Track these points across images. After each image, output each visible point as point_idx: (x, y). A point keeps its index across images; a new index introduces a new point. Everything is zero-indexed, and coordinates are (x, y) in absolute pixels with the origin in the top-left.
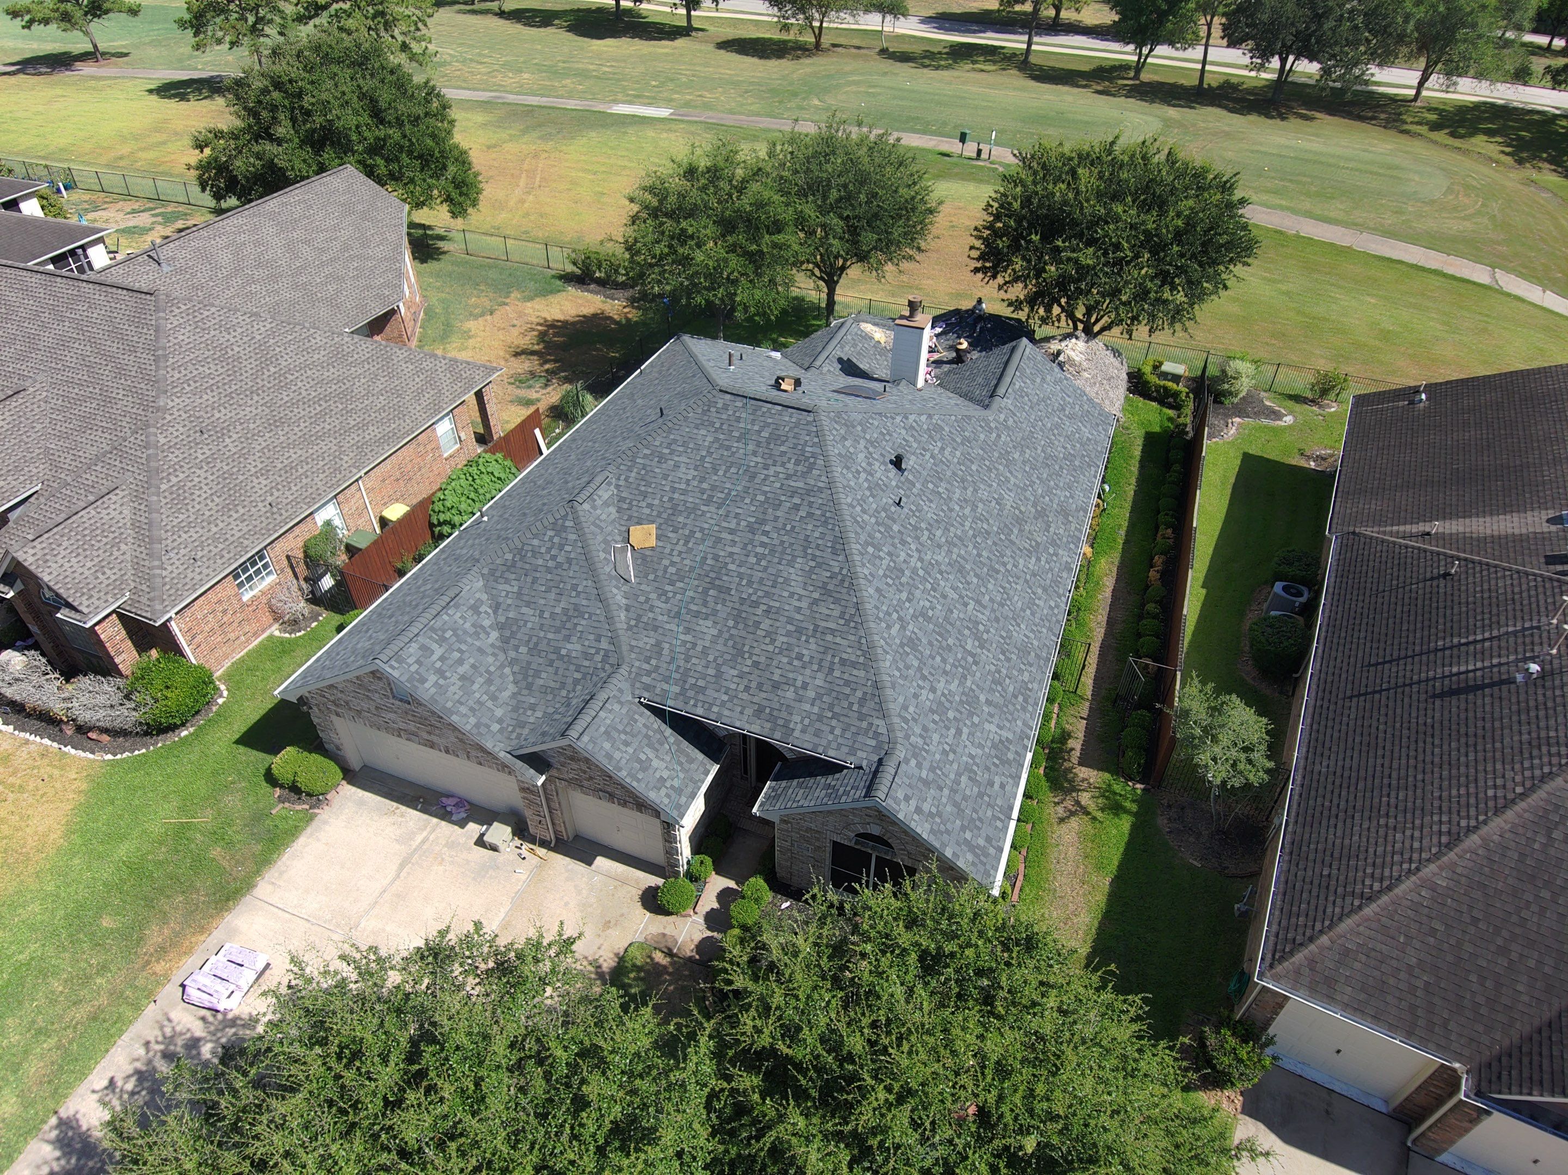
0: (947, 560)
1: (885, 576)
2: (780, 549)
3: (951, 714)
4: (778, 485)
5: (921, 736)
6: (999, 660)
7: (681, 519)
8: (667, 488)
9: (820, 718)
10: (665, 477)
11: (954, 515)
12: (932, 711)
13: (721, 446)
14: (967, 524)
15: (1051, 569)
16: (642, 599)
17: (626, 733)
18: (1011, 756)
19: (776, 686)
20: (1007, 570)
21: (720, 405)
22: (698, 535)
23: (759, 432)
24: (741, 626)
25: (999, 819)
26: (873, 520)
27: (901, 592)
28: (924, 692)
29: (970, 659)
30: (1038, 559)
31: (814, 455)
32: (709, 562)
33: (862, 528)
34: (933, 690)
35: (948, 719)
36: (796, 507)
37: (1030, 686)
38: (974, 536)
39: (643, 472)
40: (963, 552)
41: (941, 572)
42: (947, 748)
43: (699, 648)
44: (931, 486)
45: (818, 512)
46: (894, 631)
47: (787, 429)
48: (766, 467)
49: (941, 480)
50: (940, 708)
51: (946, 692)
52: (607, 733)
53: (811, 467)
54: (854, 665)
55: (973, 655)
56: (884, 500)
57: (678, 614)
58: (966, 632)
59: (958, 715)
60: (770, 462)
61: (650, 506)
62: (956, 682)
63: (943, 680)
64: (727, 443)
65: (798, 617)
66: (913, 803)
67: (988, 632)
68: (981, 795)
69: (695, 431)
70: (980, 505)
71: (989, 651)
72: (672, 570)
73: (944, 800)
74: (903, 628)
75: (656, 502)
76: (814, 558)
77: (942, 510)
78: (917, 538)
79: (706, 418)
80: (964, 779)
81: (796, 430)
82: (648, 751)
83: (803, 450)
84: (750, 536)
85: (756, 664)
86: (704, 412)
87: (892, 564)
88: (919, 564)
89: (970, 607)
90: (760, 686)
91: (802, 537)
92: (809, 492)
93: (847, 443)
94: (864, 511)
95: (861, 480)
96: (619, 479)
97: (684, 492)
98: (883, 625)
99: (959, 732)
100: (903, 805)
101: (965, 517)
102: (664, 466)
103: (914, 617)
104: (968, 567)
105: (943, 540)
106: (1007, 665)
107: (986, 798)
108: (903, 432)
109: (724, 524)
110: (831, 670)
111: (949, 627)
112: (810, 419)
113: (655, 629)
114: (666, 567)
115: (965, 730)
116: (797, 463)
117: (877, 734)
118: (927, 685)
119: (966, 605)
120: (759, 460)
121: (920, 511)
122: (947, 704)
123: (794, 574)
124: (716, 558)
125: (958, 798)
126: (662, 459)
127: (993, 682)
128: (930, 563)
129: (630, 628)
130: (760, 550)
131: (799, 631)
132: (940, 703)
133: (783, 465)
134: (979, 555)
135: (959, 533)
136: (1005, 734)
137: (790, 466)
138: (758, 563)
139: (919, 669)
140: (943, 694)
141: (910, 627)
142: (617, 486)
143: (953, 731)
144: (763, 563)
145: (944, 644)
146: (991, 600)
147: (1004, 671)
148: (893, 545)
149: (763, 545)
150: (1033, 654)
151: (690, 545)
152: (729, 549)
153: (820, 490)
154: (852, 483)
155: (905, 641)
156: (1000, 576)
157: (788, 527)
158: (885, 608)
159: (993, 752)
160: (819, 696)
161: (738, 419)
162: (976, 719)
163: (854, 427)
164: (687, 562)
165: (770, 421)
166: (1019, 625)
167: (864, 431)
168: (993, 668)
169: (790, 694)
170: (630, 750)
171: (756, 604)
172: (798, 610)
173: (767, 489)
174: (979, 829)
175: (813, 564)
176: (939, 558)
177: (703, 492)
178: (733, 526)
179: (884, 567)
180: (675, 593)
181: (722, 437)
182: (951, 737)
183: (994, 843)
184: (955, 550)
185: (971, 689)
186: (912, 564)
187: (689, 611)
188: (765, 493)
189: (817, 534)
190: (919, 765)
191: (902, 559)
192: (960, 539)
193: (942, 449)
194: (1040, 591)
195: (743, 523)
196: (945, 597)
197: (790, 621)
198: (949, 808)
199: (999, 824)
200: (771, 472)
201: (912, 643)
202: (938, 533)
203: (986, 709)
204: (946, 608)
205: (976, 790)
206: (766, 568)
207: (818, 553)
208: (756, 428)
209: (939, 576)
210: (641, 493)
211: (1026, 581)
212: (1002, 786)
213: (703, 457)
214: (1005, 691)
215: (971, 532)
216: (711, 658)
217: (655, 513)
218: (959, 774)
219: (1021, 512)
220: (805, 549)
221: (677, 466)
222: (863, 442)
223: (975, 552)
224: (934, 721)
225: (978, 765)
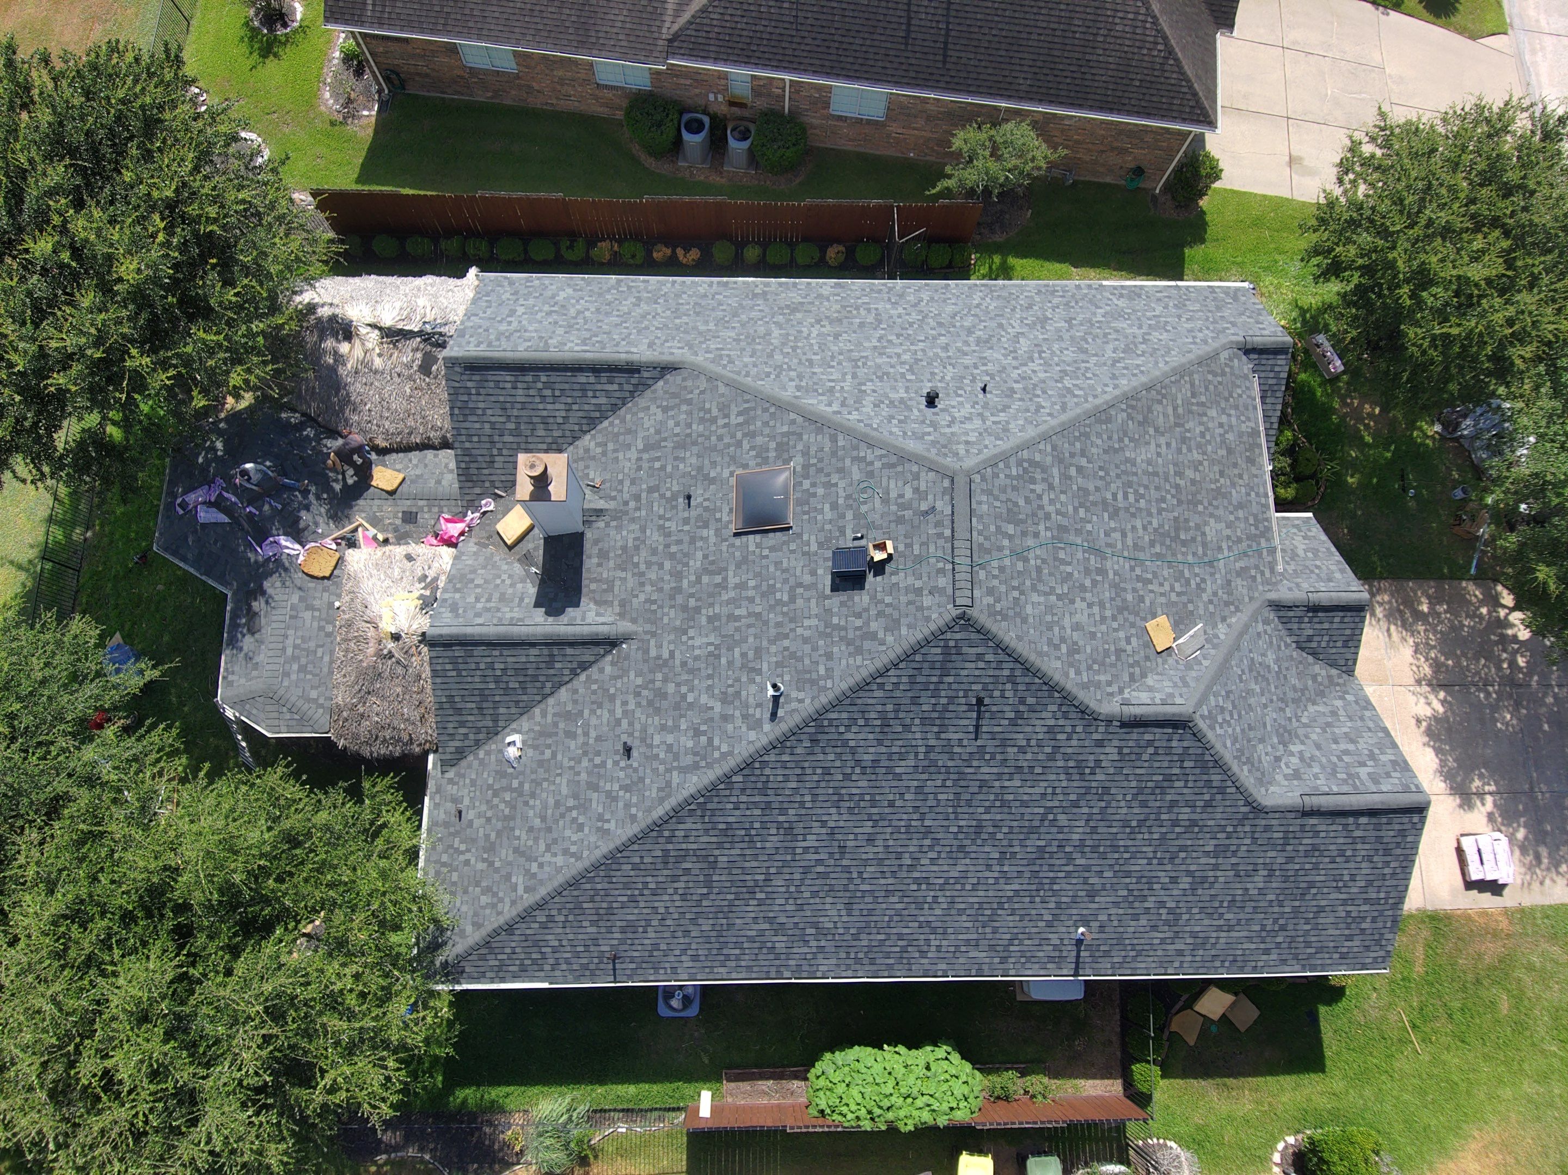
2: (1124, 477)
3: (1151, 322)
4: (1063, 497)
6: (1042, 308)
7: (1129, 597)
8: (1104, 628)
9: (1236, 407)
10: (1093, 635)
13: (1040, 580)
16: (1211, 608)
19: (1230, 451)
21: (991, 600)
22: (1138, 571)
23: (1011, 537)
24: (1199, 497)
31: (1019, 463)
32: (1158, 549)
36: (1080, 469)
39: (1096, 667)
43: (1229, 532)
45: (1078, 445)
47: (998, 504)
48: (1048, 516)
53: (1032, 463)
54: (1192, 385)
57: (1210, 563)
59: (1144, 319)
60: (1041, 514)
61: (1128, 642)
64: (1034, 574)
65: (1174, 445)
69: (1031, 620)
72: (1178, 587)
75: (1122, 634)
76: (1121, 440)
79: (1011, 613)
80: (1192, 308)
81: (996, 492)
83: (1019, 477)
84: (1121, 513)
85: (1222, 473)
86: (1005, 618)
90: (1235, 465)
91: (1106, 457)
92: (1061, 461)
96: (1111, 694)
97: (1102, 605)
102: (1081, 643)
109: (1119, 546)
110: (1202, 404)
112: (977, 478)
113: (1229, 582)
114: (1179, 594)
115: (1149, 314)
116: (1033, 481)
117: (1231, 359)
120: (1041, 527)
122: (1145, 325)
123: (1142, 455)
124: (1152, 544)
126: (1074, 650)
127: (1072, 308)
129: (1237, 609)
130: (1131, 498)
131: (1184, 440)
133: (1040, 497)
137: (1039, 488)
138: (1142, 496)
142: (1121, 691)
144: (1142, 491)
149: (1126, 497)
151: (1150, 576)
152: (1141, 531)
153: (1054, 448)
154: (1021, 422)
157: (1101, 473)
160: (1223, 410)
161: (1002, 569)
162: (1128, 311)
164: (1165, 573)
165: (993, 528)
167: (927, 434)
168: (1058, 310)
169: (1230, 436)
170: (1318, 563)
171: (1177, 486)
172: (1168, 445)
173: (1070, 508)
175: (1126, 440)
177: (1094, 583)
178: (1117, 535)
180: (1197, 575)
181: (1028, 583)
182: (1170, 319)
185: (1104, 317)
187: (1205, 554)
188: (1076, 510)
189: (1099, 442)
195: (1113, 524)
197: (1179, 451)
200: (1051, 509)
203: (1107, 308)
206: (1146, 487)
207: (1115, 437)
208: (1006, 542)
210: (1118, 659)
213: (1059, 598)
216: (1232, 518)
217: (1133, 631)
220: (1116, 451)
221: (1077, 627)
222: (947, 430)
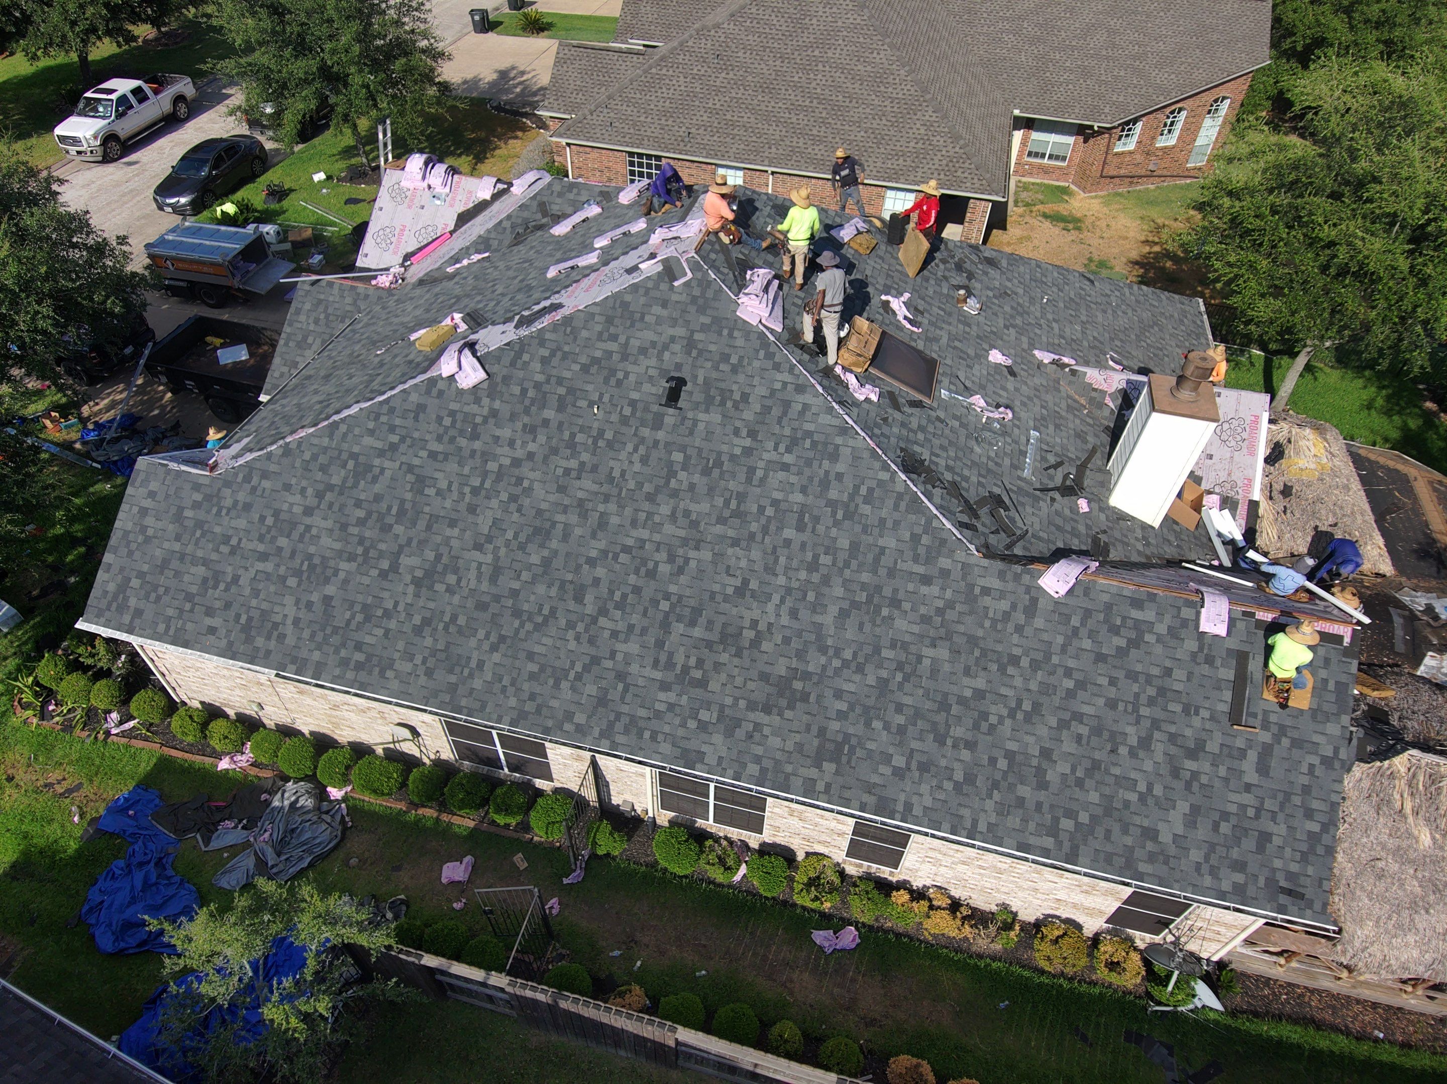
0: (544, 506)
1: (452, 414)
3: (283, 542)
5: (236, 503)
6: (410, 616)
11: (646, 506)
12: (276, 514)
14: (644, 534)
15: (658, 715)
17: (327, 317)
18: (260, 642)
20: (594, 620)
25: (168, 628)
26: (540, 378)
27: (439, 439)
28: (297, 498)
29: (385, 565)
30: (665, 687)
33: (513, 364)
34: (308, 511)
35: (274, 538)
37: (389, 674)
38: (626, 549)
40: (578, 531)
41: (513, 498)
42: (234, 541)
44: (678, 457)
46: (368, 441)
49: (706, 472)
50: (286, 525)
51: (314, 531)
52: (320, 302)
55: (395, 567)
56: (589, 388)
58: (430, 555)
59: (286, 553)
62: (338, 546)
63: (329, 524)
66: (147, 503)
67: (450, 590)
68: (189, 597)
70: (706, 555)
71: (417, 595)
73: (166, 545)
74: (381, 453)
77: (640, 485)
78: (555, 451)
80: (201, 571)
82: (318, 341)
87: (478, 420)
88: (507, 462)
89: (476, 555)
93: (657, 310)
94: (544, 361)
95: (600, 345)
98: (371, 425)
99: (263, 557)
100: (143, 491)
101: (657, 528)
103: (410, 469)
104: (554, 544)
105: (580, 494)
106: (407, 628)
107: (188, 606)
108: (762, 391)
111: (421, 524)
115: (269, 566)
118: (311, 501)
119: (478, 547)
121: (610, 444)
122: (295, 535)
125: (175, 564)
127: (365, 607)
128: (520, 480)
132: (294, 525)
134: (592, 562)
135: (614, 520)
136: (289, 630)
139: (330, 487)
140: (308, 528)
141: (387, 464)
143: (261, 548)
145: (390, 520)
146: (515, 593)
147: (393, 625)
148: (513, 417)
150: (453, 679)
154: (584, 334)
155: (362, 459)
156: (572, 605)
158: (398, 422)
159: (255, 614)
162: (292, 582)
163: (702, 310)
166: (494, 648)
167: (704, 328)
168: (389, 605)
170: (312, 327)
174: (147, 597)
176: (539, 491)
179: (467, 409)
182: (251, 546)
183: (137, 622)
184: (573, 518)
185: (336, 572)
186: (499, 451)
190: (196, 505)
191: (498, 432)
192: (603, 524)
193: (785, 467)
194: (591, 689)
196: (472, 509)
198: (158, 553)
199: (161, 628)
201: (363, 471)
202: (587, 483)
203: (315, 597)
204: (454, 515)
205: (194, 589)
209: (504, 496)
211: (595, 660)
212: (212, 630)
214: (359, 628)
215: (630, 542)
218: (205, 562)
219: (755, 643)
222: (680, 331)
223: (594, 554)
224: (262, 518)
225: (227, 590)
